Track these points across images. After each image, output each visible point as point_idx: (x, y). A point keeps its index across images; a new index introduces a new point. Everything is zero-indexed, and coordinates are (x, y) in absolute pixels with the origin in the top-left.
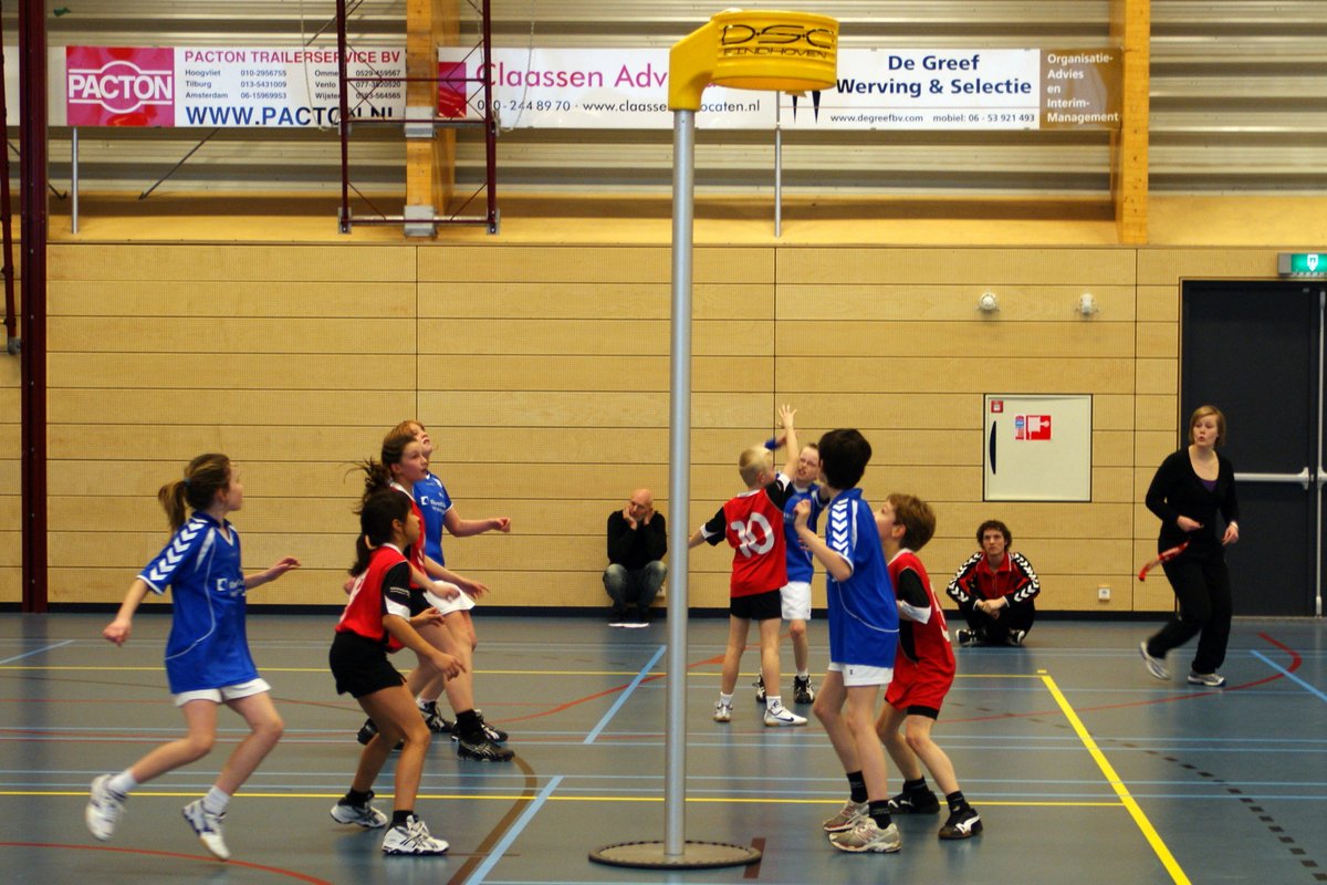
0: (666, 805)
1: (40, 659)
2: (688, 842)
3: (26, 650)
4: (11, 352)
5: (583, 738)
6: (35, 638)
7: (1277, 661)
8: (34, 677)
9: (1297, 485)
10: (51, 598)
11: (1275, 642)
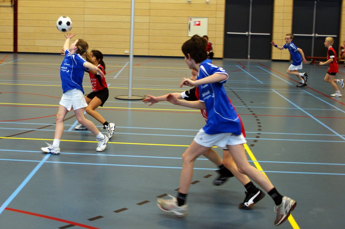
0: (128, 89)
1: (16, 62)
2: (132, 96)
3: (14, 60)
4: (12, 7)
5: (113, 77)
6: (15, 58)
7: (240, 67)
8: (15, 65)
9: (245, 35)
10: (19, 51)
11: (240, 64)
